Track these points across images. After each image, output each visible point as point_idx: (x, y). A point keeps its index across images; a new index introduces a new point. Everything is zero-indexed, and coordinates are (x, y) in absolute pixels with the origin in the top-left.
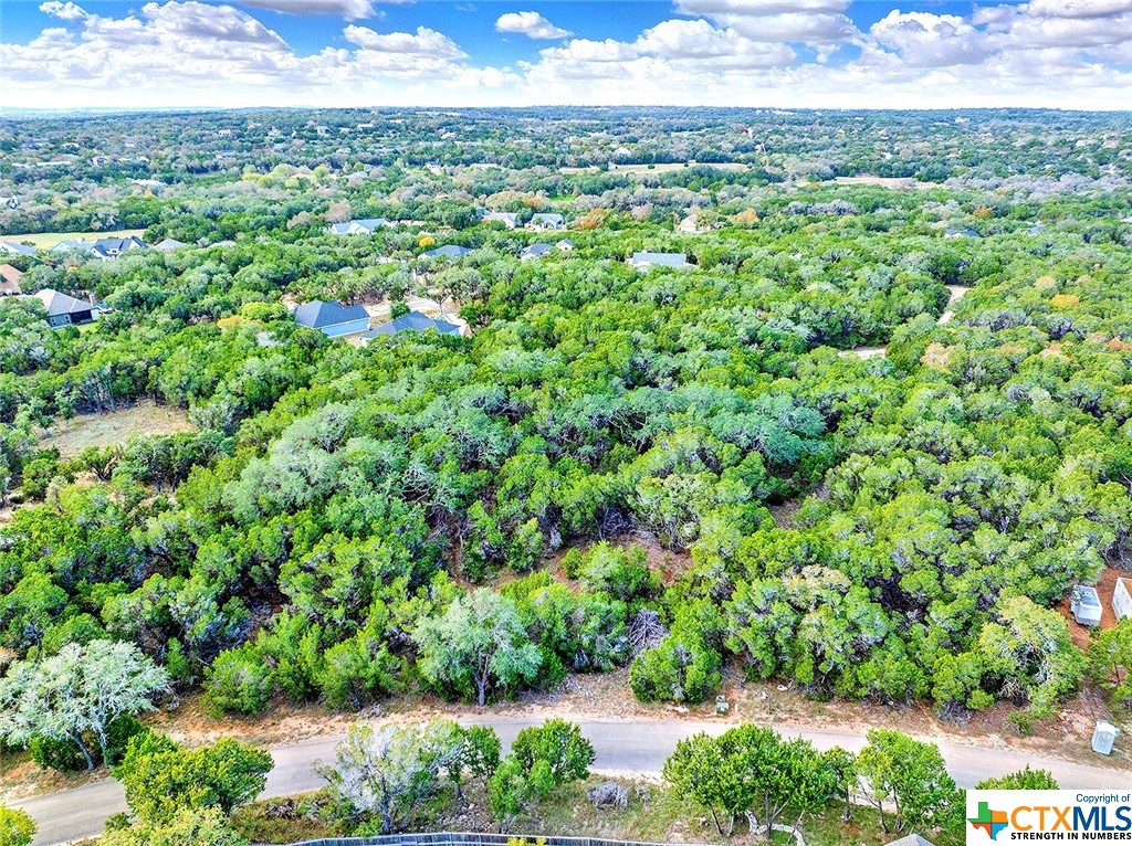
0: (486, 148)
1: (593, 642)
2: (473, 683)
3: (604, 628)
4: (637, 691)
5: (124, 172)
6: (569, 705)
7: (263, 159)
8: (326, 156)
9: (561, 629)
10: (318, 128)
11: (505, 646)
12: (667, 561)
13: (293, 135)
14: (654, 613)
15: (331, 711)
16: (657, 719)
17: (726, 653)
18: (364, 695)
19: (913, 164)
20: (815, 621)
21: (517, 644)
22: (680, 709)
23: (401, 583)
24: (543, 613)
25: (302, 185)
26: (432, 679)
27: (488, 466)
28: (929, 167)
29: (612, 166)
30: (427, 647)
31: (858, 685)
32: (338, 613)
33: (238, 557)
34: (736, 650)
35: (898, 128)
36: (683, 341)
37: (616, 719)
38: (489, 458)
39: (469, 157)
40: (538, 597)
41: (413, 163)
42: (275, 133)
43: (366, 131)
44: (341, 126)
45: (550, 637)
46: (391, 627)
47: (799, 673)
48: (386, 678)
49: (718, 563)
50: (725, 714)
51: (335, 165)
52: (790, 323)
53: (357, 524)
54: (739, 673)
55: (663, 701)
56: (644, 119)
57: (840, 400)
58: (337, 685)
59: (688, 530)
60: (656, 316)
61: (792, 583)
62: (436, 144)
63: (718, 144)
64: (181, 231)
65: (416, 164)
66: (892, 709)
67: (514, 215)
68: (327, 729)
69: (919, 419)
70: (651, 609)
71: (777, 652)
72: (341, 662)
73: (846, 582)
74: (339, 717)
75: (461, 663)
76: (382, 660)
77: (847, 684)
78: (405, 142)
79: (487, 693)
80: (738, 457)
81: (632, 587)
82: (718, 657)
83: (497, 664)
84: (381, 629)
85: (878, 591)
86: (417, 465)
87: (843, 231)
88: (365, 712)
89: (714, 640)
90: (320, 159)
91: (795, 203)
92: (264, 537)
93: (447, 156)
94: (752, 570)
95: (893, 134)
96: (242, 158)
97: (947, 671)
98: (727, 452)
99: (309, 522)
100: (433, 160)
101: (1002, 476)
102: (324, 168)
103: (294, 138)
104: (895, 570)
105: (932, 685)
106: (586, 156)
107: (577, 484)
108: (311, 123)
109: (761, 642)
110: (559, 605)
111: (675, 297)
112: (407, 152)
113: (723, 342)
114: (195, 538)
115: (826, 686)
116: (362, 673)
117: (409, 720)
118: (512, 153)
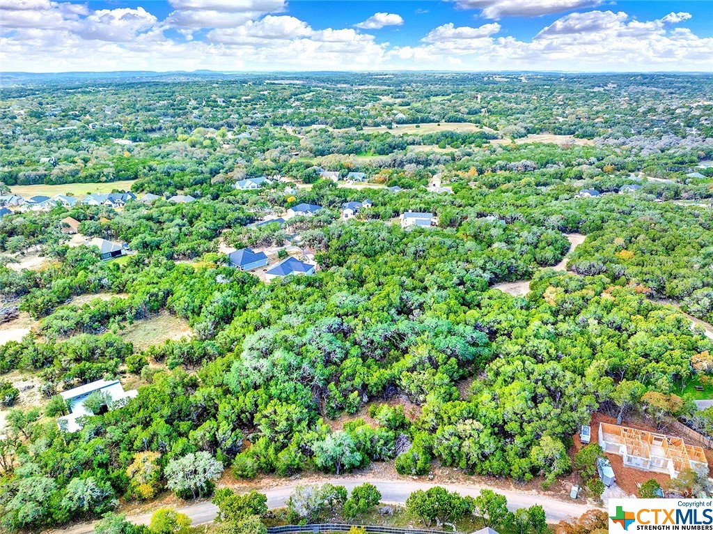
0: (319, 114)
1: (381, 449)
2: (335, 467)
3: (386, 444)
4: (398, 470)
5: (108, 134)
6: (371, 475)
7: (188, 123)
8: (225, 121)
9: (369, 445)
10: (218, 100)
11: (348, 453)
12: (413, 409)
13: (204, 104)
14: (406, 435)
15: (280, 477)
16: (405, 481)
17: (433, 455)
18: (293, 471)
19: (575, 127)
20: (467, 444)
21: (352, 452)
22: (414, 477)
23: (304, 424)
24: (361, 438)
25: (213, 145)
26: (319, 466)
27: (335, 363)
28: (584, 129)
29: (394, 125)
30: (318, 453)
31: (483, 470)
32: (281, 437)
33: (235, 409)
34: (437, 455)
35: (570, 95)
36: (427, 283)
37: (390, 481)
38: (336, 359)
39: (309, 120)
40: (359, 430)
41: (276, 124)
42: (193, 103)
43: (246, 101)
44: (232, 98)
45: (364, 447)
46: (302, 443)
47: (461, 464)
48: (302, 465)
49: (432, 416)
50: (432, 480)
51: (230, 126)
52: (481, 272)
53: (284, 395)
54: (439, 462)
55: (408, 474)
56: (414, 85)
57: (498, 323)
58: (284, 467)
59: (421, 398)
60: (414, 266)
61: (460, 427)
62: (289, 111)
63: (458, 108)
64: (153, 187)
65: (277, 124)
66: (497, 479)
67: (338, 173)
68: (280, 484)
69: (532, 337)
70: (405, 434)
71: (453, 456)
72: (284, 458)
73: (482, 427)
74: (284, 479)
75: (331, 460)
76: (300, 457)
77: (478, 469)
78: (271, 110)
79: (340, 470)
80: (445, 360)
81: (397, 424)
82: (429, 457)
83: (345, 461)
84: (298, 444)
85: (496, 429)
86: (305, 365)
87: (523, 189)
88: (293, 477)
89: (429, 450)
90: (221, 122)
91: (500, 162)
92: (246, 401)
93: (296, 120)
94: (446, 420)
95: (567, 99)
96: (175, 122)
97: (516, 466)
98: (441, 358)
99: (264, 394)
100: (287, 122)
101: (561, 372)
102: (224, 129)
103: (204, 106)
104: (504, 420)
105: (511, 470)
106: (379, 120)
107: (375, 374)
108: (214, 96)
109: (446, 452)
110: (368, 434)
111: (424, 251)
112: (272, 117)
113: (446, 285)
114: (216, 401)
115: (471, 470)
116: (293, 463)
117: (311, 480)
118: (334, 118)
